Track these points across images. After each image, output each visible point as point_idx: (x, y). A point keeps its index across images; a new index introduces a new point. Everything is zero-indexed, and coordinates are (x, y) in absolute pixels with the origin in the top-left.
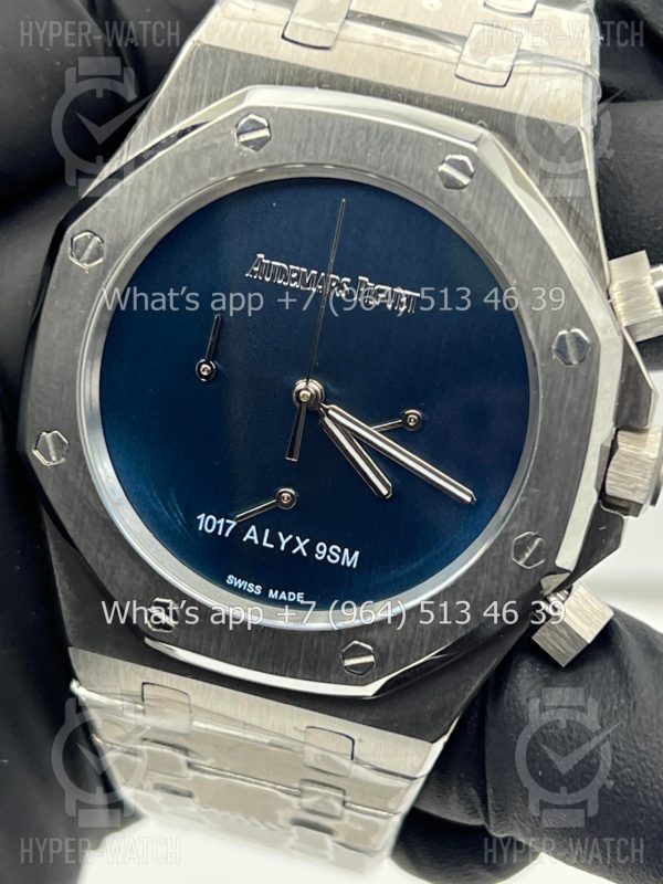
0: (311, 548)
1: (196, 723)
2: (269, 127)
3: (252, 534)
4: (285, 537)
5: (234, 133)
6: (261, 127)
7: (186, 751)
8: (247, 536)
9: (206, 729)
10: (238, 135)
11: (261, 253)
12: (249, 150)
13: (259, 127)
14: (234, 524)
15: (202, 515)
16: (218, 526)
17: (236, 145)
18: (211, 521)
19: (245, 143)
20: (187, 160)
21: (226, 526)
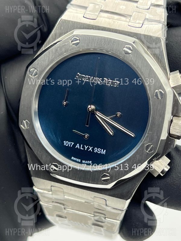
0: (93, 149)
1: (65, 197)
2: (79, 40)
4: (86, 147)
7: (63, 205)
9: (68, 198)
10: (71, 42)
12: (74, 46)
13: (77, 40)
14: (73, 143)
15: (65, 141)
16: (69, 144)
17: (71, 45)
18: (67, 143)
19: (73, 44)
20: (59, 49)
21: (71, 144)
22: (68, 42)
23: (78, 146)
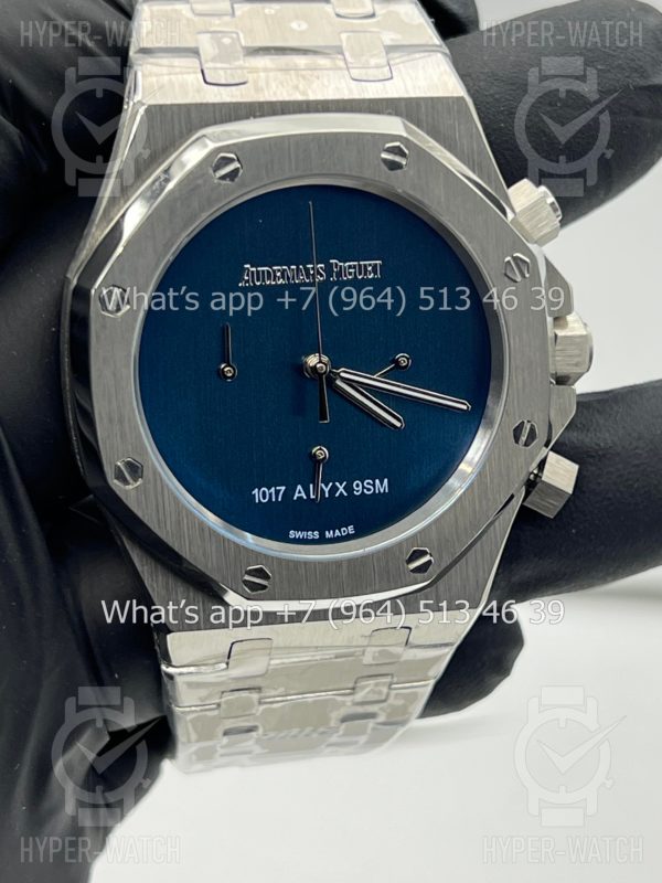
0: (349, 488)
1: (273, 662)
2: (238, 160)
3: (300, 492)
4: (327, 486)
5: (211, 171)
6: (231, 160)
7: (259, 689)
8: (297, 495)
9: (283, 663)
10: (215, 171)
11: (247, 263)
12: (228, 182)
13: (230, 161)
14: (283, 488)
15: (256, 490)
16: (270, 494)
17: (216, 181)
18: (264, 492)
19: (223, 178)
20: (179, 204)
21: (277, 492)
22: (203, 175)
23: (299, 492)
